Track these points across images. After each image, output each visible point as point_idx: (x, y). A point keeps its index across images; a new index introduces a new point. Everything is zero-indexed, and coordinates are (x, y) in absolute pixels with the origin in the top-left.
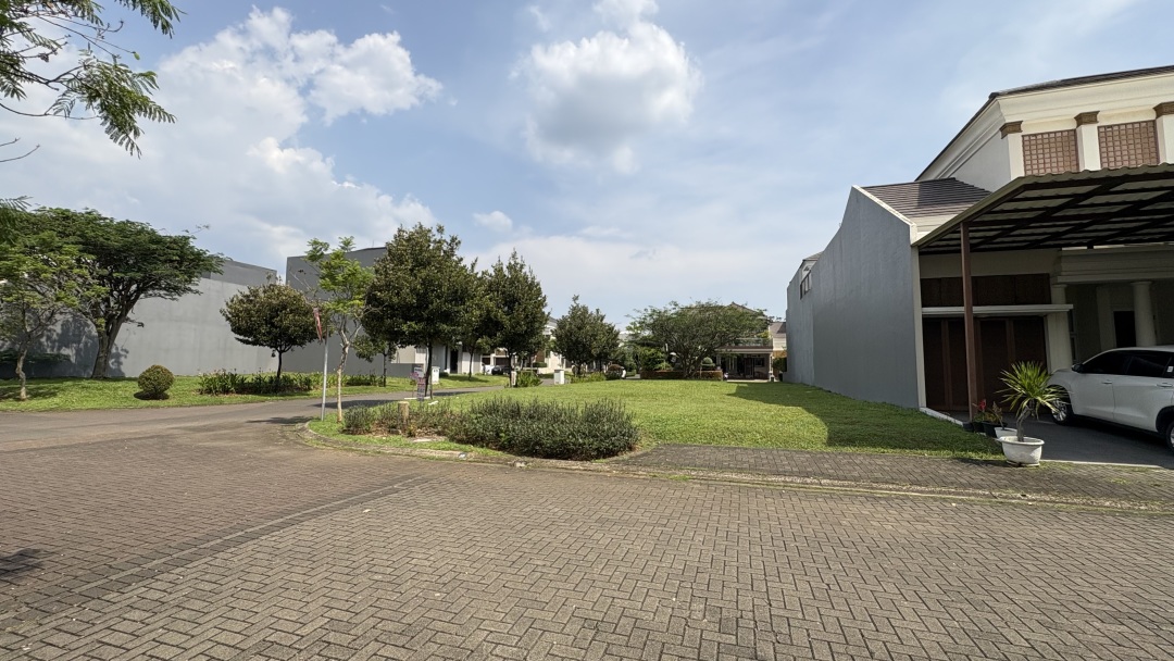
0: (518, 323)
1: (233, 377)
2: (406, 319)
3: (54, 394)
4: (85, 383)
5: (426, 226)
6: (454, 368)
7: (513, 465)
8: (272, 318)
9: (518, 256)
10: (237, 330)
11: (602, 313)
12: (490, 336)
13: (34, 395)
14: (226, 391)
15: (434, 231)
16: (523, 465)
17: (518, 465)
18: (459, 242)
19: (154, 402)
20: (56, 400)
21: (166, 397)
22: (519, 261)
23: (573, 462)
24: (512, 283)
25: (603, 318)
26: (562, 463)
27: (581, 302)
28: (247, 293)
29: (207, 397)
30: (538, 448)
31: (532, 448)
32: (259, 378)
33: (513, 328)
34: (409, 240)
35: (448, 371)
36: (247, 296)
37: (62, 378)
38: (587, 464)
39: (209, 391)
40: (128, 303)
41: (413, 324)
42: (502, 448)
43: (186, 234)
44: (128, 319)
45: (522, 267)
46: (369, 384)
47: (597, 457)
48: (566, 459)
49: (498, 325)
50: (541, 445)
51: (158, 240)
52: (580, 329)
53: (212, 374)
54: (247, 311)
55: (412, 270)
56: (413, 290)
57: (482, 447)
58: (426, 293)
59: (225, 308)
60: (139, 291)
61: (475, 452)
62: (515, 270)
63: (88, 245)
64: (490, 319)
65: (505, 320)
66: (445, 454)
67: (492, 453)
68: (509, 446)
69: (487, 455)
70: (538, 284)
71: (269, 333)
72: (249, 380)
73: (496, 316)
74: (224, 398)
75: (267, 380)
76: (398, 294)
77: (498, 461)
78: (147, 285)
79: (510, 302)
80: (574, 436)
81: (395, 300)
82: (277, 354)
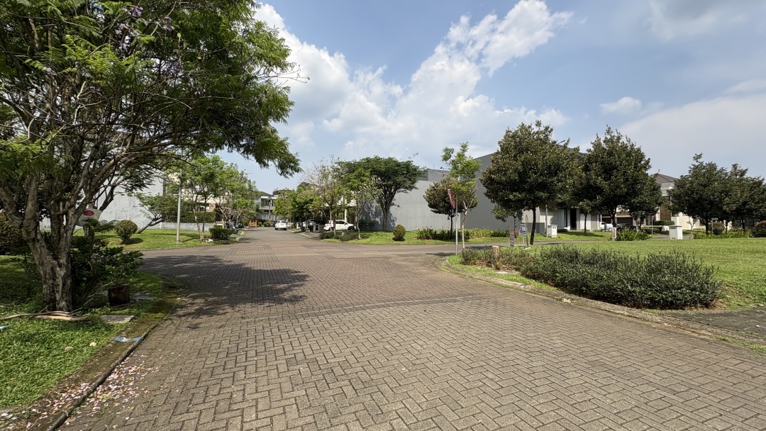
0: (618, 187)
1: (431, 231)
2: (513, 190)
3: (368, 237)
4: (379, 233)
5: (527, 124)
6: (574, 226)
7: (561, 300)
8: (445, 198)
9: (612, 129)
10: (430, 206)
11: (742, 167)
12: (591, 199)
13: (363, 237)
14: (428, 238)
15: (533, 126)
16: (569, 301)
17: (565, 300)
18: (552, 130)
19: (399, 242)
20: (368, 240)
21: (404, 240)
22: (615, 134)
23: (619, 307)
24: (610, 154)
25: (743, 173)
26: (608, 306)
27: (705, 160)
28: (433, 185)
29: (420, 241)
30: (584, 288)
31: (580, 289)
32: (443, 231)
33: (612, 191)
34: (513, 137)
35: (568, 228)
36: (433, 187)
37: (372, 231)
38: (635, 311)
39: (420, 238)
40: (392, 196)
41: (517, 194)
42: (557, 285)
43: (409, 160)
44: (393, 204)
45: (619, 138)
46: (505, 236)
47: (650, 307)
48: (614, 303)
49: (598, 190)
50: (587, 287)
51: (398, 165)
52: (705, 186)
53: (421, 230)
54: (433, 194)
55: (515, 156)
56: (516, 170)
57: (541, 282)
58: (525, 171)
59: (426, 195)
60: (395, 190)
61: (534, 284)
62: (612, 142)
63: (375, 172)
64: (590, 186)
65: (605, 185)
66: (510, 284)
67: (545, 287)
68: (561, 285)
69: (541, 288)
70: (639, 149)
71: (444, 206)
72: (438, 232)
73: (595, 183)
74: (427, 241)
75: (446, 232)
76: (505, 174)
77: (548, 295)
78: (398, 186)
79: (608, 170)
80: (623, 283)
81: (503, 178)
82: (450, 218)
